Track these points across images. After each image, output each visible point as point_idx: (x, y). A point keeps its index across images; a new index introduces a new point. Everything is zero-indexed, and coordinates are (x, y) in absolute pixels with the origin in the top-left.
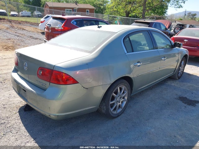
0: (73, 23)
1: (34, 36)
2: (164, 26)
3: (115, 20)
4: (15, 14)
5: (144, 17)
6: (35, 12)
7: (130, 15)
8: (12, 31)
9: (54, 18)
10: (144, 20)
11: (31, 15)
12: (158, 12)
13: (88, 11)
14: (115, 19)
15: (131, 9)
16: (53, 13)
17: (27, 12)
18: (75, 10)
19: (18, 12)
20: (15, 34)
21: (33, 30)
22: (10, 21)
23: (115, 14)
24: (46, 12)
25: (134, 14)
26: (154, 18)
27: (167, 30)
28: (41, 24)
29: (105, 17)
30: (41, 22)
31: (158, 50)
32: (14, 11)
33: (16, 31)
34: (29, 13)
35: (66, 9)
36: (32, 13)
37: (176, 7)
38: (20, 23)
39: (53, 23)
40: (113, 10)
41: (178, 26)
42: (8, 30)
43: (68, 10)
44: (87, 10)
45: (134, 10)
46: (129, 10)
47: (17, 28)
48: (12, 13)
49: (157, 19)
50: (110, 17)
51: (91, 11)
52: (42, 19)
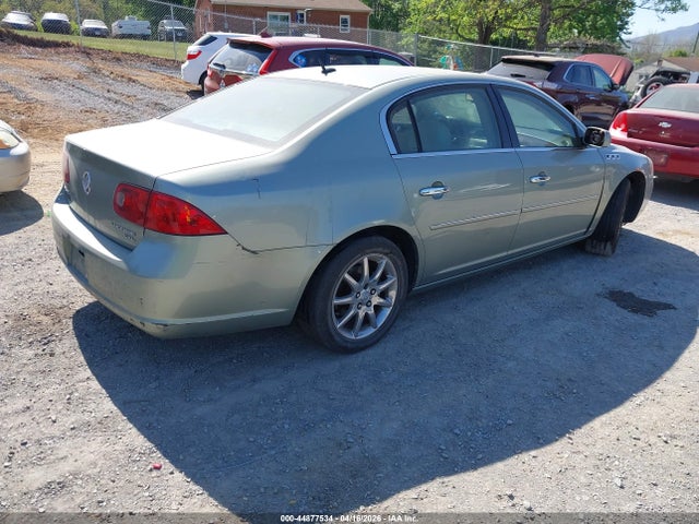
0: (294, 60)
1: (165, 102)
2: (605, 74)
3: (441, 53)
4: (96, 29)
5: (542, 45)
6: (165, 21)
7: (493, 36)
8: (95, 85)
9: (236, 44)
10: (536, 55)
11: (149, 32)
12: (594, 27)
13: (345, 21)
14: (438, 48)
15: (496, 12)
16: (226, 26)
17: (136, 22)
18: (302, 15)
19: (107, 22)
20: (107, 95)
21: (162, 84)
22: (87, 52)
23: (440, 31)
24: (199, 21)
25: (507, 32)
26: (577, 48)
27: (616, 89)
28: (187, 63)
29: (403, 42)
30: (191, 57)
31: (518, 150)
32: (95, 17)
33: (108, 87)
34: (144, 25)
35: (269, 13)
36: (155, 23)
37: (663, 7)
38: (118, 60)
39: (231, 59)
40: (434, 19)
41: (660, 77)
42: (84, 82)
43: (275, 17)
44: (341, 16)
45: (508, 18)
46: (490, 18)
47: (112, 76)
48: (88, 24)
49: (588, 49)
50: (424, 41)
51: (358, 19)
52: (193, 48)
